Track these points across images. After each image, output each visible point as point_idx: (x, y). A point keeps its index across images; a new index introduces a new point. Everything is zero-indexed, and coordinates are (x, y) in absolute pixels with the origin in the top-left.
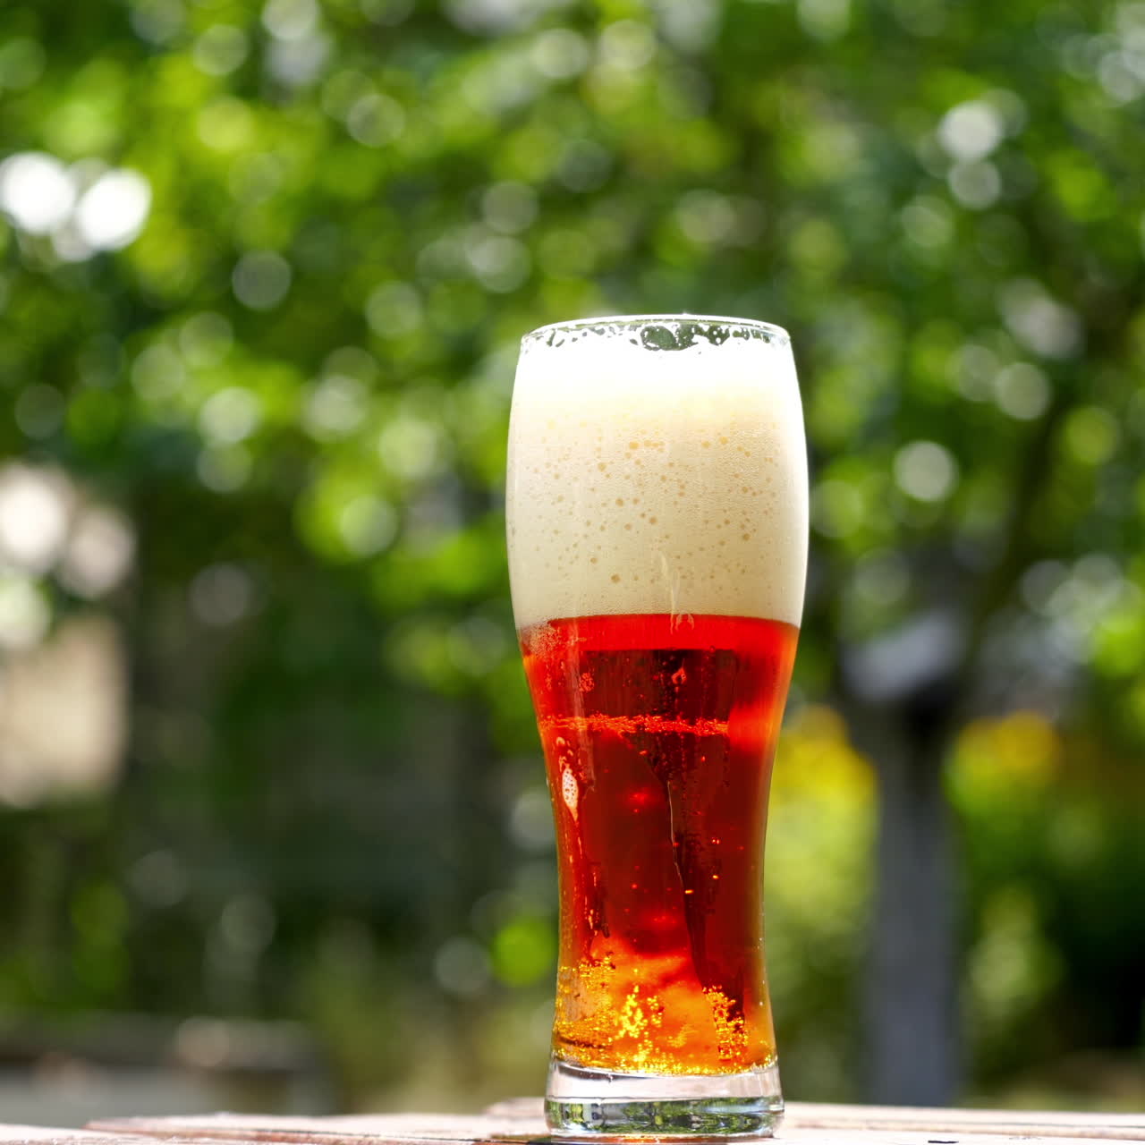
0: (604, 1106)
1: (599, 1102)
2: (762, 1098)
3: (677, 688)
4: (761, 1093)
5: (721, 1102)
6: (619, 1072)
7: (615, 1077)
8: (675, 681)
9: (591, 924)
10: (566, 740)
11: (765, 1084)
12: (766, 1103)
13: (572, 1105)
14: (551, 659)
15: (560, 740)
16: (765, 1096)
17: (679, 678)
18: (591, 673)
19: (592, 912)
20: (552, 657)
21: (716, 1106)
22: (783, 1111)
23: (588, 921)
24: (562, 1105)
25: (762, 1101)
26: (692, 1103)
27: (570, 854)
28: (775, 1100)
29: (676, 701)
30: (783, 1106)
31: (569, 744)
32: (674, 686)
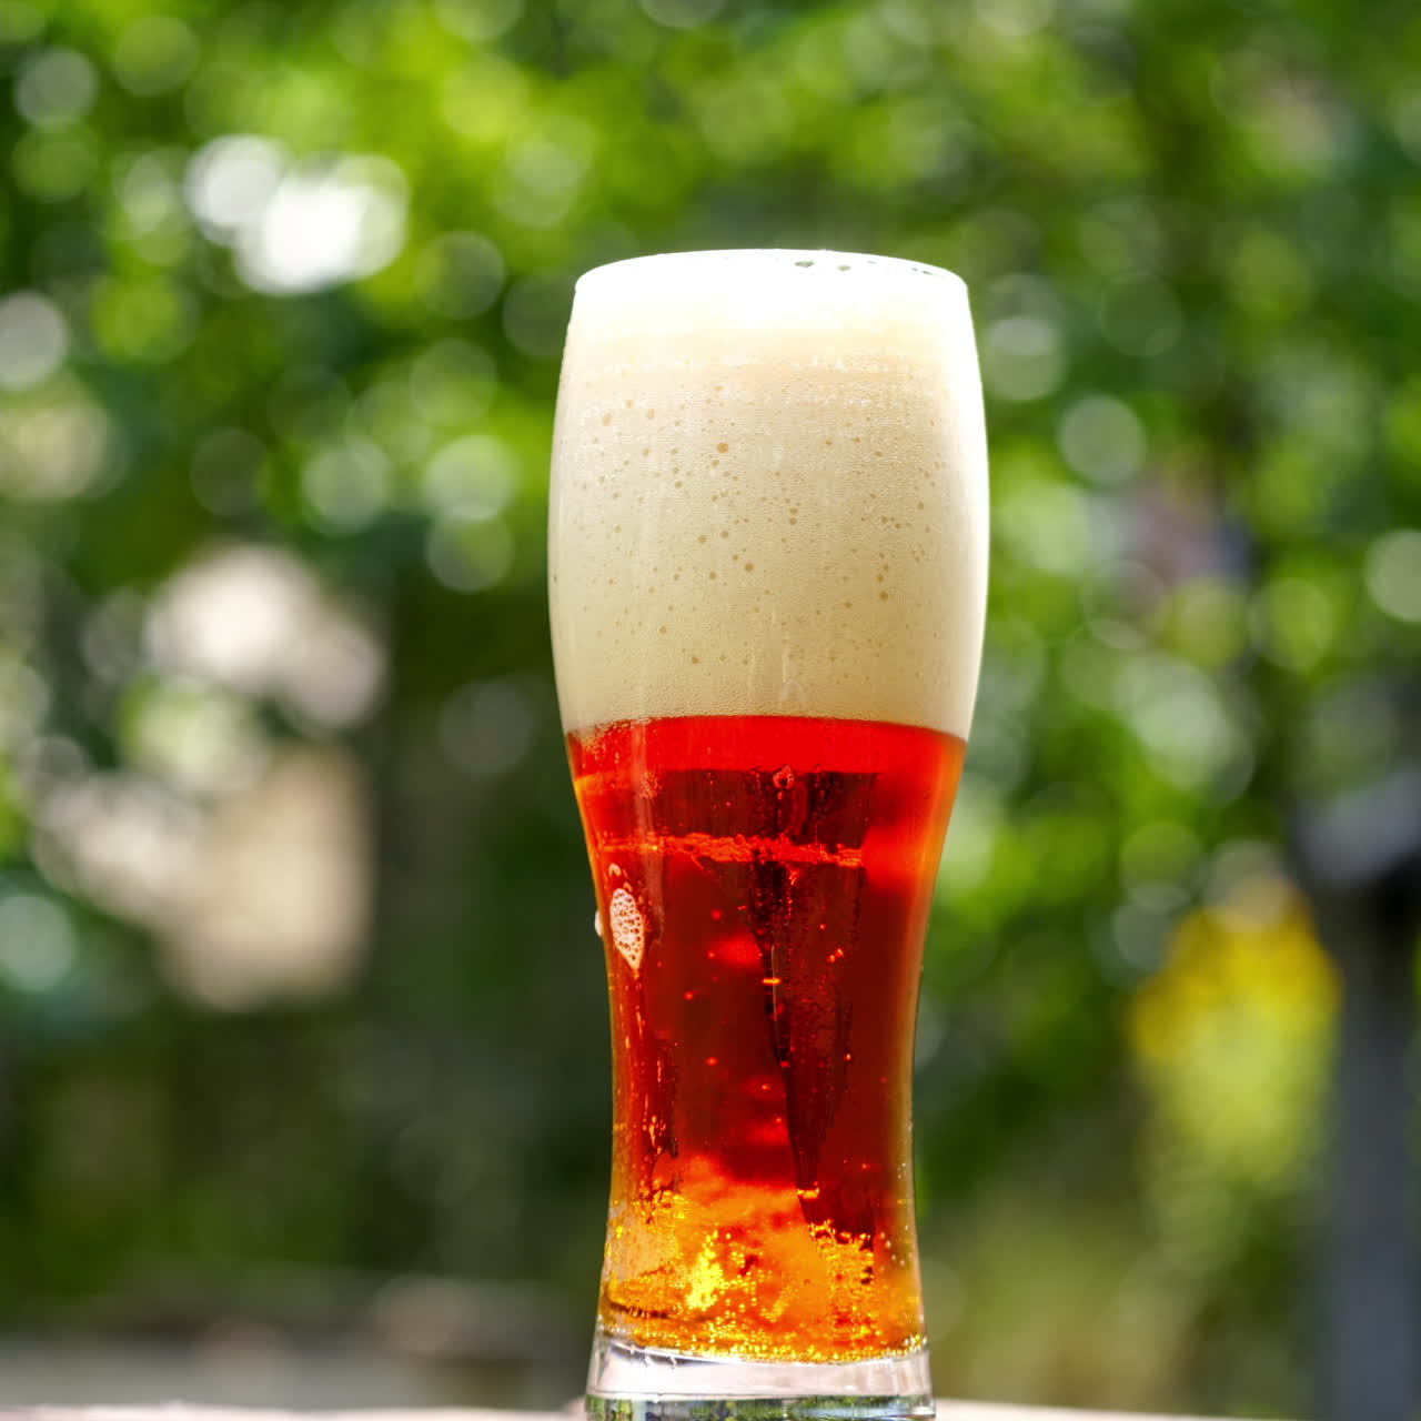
0: (662, 1404)
1: (656, 1399)
2: (898, 1397)
3: (780, 795)
4: (895, 1390)
5: (832, 1402)
6: (688, 1355)
7: (681, 1362)
8: (777, 784)
9: (653, 1138)
10: (621, 867)
11: (903, 1377)
12: (907, 1405)
13: (621, 1402)
14: (601, 750)
15: (615, 868)
16: (903, 1394)
17: (783, 781)
18: (657, 770)
19: (654, 1119)
20: (604, 747)
21: (824, 1408)
22: (933, 1416)
23: (647, 1132)
24: (608, 1402)
25: (898, 1402)
26: (786, 1402)
27: (626, 1034)
28: (924, 1400)
29: (780, 812)
30: (934, 1409)
31: (626, 875)
32: (777, 791)
